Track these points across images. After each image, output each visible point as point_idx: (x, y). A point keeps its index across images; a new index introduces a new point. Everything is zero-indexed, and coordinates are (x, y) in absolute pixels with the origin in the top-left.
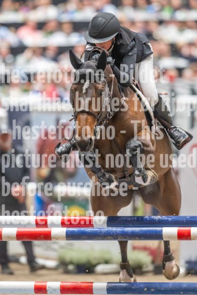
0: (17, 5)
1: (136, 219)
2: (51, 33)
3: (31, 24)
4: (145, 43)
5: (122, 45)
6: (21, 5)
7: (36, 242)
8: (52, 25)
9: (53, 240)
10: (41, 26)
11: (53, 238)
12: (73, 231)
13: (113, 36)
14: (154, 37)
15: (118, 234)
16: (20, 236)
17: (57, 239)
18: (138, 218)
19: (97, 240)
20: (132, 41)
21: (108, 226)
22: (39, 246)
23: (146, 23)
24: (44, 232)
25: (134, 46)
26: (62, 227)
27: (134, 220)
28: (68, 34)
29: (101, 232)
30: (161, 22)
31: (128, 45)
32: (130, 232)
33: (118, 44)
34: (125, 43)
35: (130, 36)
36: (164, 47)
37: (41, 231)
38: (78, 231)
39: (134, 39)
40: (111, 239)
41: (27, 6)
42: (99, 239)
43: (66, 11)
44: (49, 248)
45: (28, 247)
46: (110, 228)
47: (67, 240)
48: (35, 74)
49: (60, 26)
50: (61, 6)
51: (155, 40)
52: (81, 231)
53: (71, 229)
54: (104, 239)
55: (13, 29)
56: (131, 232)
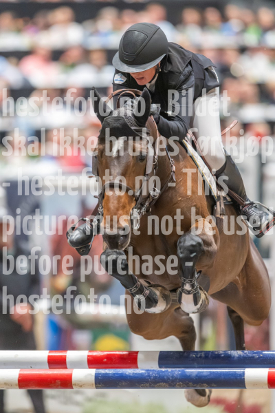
0: (20, 22)
1: (203, 355)
2: (73, 66)
3: (42, 52)
4: (207, 69)
5: (171, 72)
6: (26, 22)
7: (48, 392)
8: (74, 54)
9: (75, 389)
10: (56, 55)
11: (75, 385)
12: (106, 374)
13: (158, 61)
14: (232, 72)
15: (176, 379)
16: (23, 382)
17: (81, 386)
18: (207, 353)
19: (143, 387)
20: (187, 66)
21: (160, 367)
22: (53, 397)
23: (221, 51)
24: (61, 375)
25: (190, 74)
26: (89, 368)
27: (201, 357)
28: (99, 68)
29: (149, 376)
30: (243, 50)
31: (180, 73)
32: (194, 375)
33: (166, 72)
34: (176, 69)
35: (182, 58)
36: (247, 89)
37: (57, 375)
38: (114, 374)
39: (190, 63)
40: (164, 387)
41: (35, 24)
42: (147, 387)
43: (96, 33)
44: (68, 401)
45: (37, 399)
46: (163, 370)
47: (97, 387)
48: (47, 131)
49: (86, 55)
50: (88, 24)
51: (234, 78)
52: (117, 374)
53: (102, 371)
54: (153, 387)
55: (14, 60)
56: (197, 376)
